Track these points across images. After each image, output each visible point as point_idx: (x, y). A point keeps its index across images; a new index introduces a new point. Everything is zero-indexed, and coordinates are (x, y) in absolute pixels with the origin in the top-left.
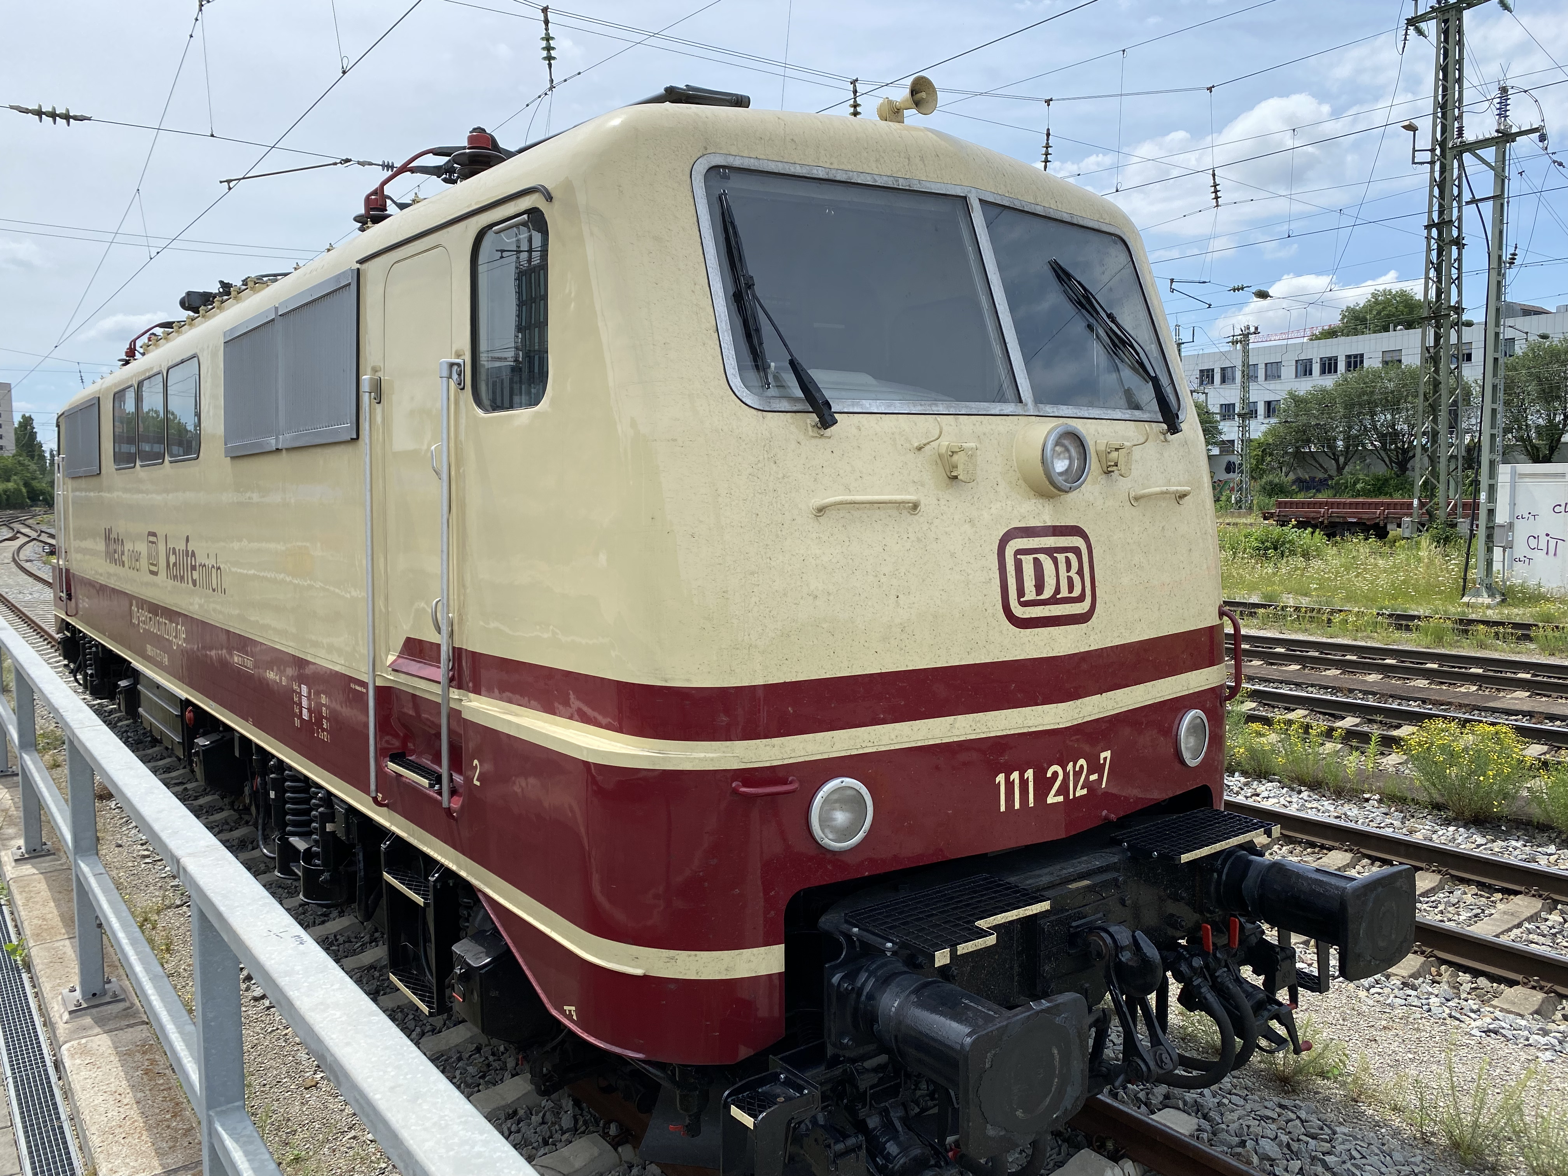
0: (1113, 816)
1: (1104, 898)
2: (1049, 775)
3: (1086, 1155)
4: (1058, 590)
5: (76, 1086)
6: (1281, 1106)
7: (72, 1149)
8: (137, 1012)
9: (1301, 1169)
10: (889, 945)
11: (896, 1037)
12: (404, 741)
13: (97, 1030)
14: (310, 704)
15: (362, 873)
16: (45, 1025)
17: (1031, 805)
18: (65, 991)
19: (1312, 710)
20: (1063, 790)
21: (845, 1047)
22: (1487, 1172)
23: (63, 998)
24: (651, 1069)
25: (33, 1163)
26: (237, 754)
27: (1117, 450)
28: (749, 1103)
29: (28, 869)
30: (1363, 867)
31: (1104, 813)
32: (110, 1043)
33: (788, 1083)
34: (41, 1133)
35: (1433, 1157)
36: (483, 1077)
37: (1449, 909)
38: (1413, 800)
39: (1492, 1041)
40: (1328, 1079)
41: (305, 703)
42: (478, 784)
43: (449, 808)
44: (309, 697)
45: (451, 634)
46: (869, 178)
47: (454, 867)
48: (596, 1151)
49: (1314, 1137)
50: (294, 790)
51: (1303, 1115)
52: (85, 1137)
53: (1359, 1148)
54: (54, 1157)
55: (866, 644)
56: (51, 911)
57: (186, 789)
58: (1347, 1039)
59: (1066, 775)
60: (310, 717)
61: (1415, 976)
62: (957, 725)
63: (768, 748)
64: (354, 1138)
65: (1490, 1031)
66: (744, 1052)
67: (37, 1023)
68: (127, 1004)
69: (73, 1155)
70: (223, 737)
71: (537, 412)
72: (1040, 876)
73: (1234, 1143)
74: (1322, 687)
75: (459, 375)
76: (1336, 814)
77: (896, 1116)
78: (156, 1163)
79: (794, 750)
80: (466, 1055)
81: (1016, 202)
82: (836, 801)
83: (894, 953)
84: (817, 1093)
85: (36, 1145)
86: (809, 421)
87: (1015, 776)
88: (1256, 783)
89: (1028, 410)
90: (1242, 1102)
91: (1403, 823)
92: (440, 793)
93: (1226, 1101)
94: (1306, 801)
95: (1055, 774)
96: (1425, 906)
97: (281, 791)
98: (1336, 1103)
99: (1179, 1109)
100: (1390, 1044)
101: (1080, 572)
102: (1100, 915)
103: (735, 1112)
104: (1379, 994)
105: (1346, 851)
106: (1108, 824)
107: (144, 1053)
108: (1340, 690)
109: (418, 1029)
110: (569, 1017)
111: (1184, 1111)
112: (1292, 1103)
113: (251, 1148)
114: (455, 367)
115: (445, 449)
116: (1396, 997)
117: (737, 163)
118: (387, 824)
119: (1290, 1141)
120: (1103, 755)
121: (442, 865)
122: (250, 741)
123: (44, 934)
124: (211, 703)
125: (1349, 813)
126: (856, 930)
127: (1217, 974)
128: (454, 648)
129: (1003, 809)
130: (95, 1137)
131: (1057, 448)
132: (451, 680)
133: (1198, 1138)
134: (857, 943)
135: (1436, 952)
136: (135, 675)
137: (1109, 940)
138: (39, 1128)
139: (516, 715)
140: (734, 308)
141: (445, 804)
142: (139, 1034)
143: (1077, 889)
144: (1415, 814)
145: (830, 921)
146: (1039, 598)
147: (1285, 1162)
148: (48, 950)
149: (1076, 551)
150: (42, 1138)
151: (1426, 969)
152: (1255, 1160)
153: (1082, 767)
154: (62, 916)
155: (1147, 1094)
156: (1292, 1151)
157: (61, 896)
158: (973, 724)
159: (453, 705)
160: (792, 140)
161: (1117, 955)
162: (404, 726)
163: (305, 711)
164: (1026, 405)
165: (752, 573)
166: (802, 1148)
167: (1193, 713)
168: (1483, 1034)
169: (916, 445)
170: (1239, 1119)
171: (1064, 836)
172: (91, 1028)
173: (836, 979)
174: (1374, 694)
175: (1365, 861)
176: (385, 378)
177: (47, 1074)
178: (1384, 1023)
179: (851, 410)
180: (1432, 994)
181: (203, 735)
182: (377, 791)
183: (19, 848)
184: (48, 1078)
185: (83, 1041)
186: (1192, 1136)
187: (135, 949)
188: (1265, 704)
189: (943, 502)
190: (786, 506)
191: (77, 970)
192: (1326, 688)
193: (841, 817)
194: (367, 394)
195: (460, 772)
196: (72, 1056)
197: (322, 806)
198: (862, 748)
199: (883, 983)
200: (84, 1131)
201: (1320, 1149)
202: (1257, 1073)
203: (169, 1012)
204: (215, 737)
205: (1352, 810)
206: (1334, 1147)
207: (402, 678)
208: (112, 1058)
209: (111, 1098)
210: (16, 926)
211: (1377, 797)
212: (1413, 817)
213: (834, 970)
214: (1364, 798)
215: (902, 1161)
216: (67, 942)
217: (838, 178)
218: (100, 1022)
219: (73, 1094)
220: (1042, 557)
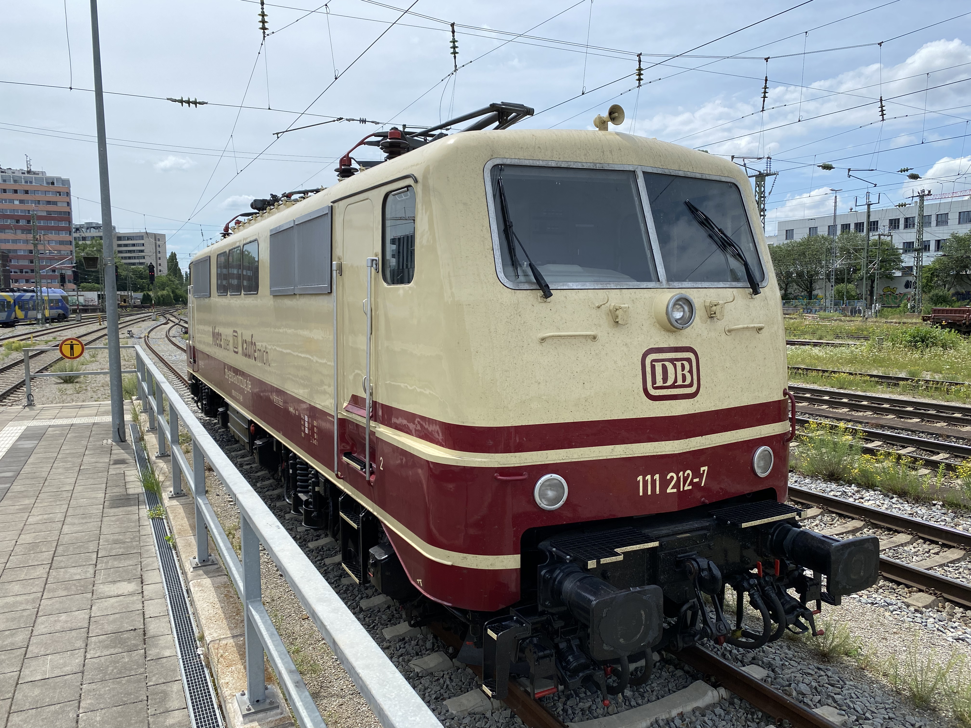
0: (707, 501)
1: (698, 544)
2: (668, 477)
3: (700, 684)
4: (676, 381)
5: (196, 599)
6: (819, 669)
7: (193, 626)
8: (223, 570)
9: (820, 700)
10: (568, 557)
11: (569, 602)
12: (353, 445)
13: (205, 576)
14: (309, 426)
15: (332, 513)
16: (182, 573)
17: (658, 492)
18: (191, 558)
19: (918, 448)
20: (677, 485)
21: (546, 606)
22: (929, 711)
23: (190, 562)
24: (455, 612)
25: (177, 630)
26: (275, 449)
27: (715, 305)
28: (497, 629)
29: (175, 502)
30: (918, 544)
31: (702, 500)
32: (210, 582)
33: (517, 621)
34: (180, 619)
35: (899, 701)
36: (390, 621)
37: (965, 571)
38: (965, 506)
39: (959, 645)
40: (850, 656)
41: (306, 425)
42: (382, 469)
43: (369, 481)
44: (308, 422)
45: (371, 394)
46: (580, 165)
47: (371, 510)
48: (441, 660)
49: (833, 685)
50: (301, 469)
51: (829, 674)
52: (199, 620)
53: (856, 693)
54: (186, 629)
55: (566, 408)
56: (185, 523)
57: (251, 467)
58: (869, 637)
59: (679, 479)
60: (309, 432)
61: (926, 607)
62: (615, 450)
63: (513, 458)
64: (324, 644)
65: (959, 639)
66: (502, 606)
67: (179, 572)
68: (218, 566)
69: (194, 628)
70: (269, 440)
71: (410, 288)
72: (663, 530)
73: (785, 685)
74: (929, 433)
75: (376, 265)
76: (910, 512)
77: (575, 643)
78: (229, 632)
79: (526, 459)
80: (382, 610)
81: (666, 171)
82: (549, 485)
83: (571, 561)
84: (530, 627)
85: (179, 623)
86: (539, 294)
87: (649, 477)
88: (864, 491)
89: (663, 285)
90: (796, 664)
91: (952, 519)
92: (365, 473)
93: (787, 663)
94: (894, 503)
95: (672, 478)
96: (950, 569)
97: (295, 470)
98: (851, 669)
99: (759, 665)
100: (895, 641)
101: (691, 372)
102: (696, 552)
103: (490, 632)
104: (898, 614)
105: (909, 534)
106: (704, 506)
107: (225, 587)
108: (941, 436)
109: (360, 596)
110: (419, 585)
111: (762, 667)
112: (825, 667)
113: (263, 615)
114: (375, 261)
115: (369, 302)
116: (908, 617)
117: (508, 162)
118: (342, 488)
119: (818, 686)
120: (702, 469)
121: (366, 509)
122: (281, 443)
123: (182, 533)
124: (263, 422)
125: (919, 512)
126: (554, 549)
127: (766, 589)
128: (373, 401)
129: (641, 494)
130: (203, 620)
131: (677, 306)
132: (371, 417)
133: (765, 681)
134: (555, 556)
135: (943, 594)
136: (227, 405)
137: (695, 565)
138: (180, 617)
139: (399, 436)
140: (503, 236)
141: (367, 479)
142: (224, 579)
143: (682, 538)
144: (964, 515)
145: (544, 545)
146: (664, 385)
147: (811, 696)
148: (184, 540)
149: (689, 360)
150: (181, 621)
151: (936, 603)
152: (794, 693)
153: (688, 474)
154: (190, 525)
155: (743, 656)
156: (817, 691)
157: (190, 516)
158: (625, 450)
159: (371, 429)
160: (539, 147)
161: (700, 573)
162: (352, 439)
163: (306, 429)
164: (662, 283)
165: (506, 371)
166: (524, 653)
167: (763, 448)
168: (955, 641)
169: (597, 305)
170: (791, 673)
171: (676, 510)
172: (202, 575)
173: (543, 573)
174: (963, 439)
175: (920, 541)
176: (344, 263)
177: (183, 595)
178: (895, 630)
179: (562, 288)
180: (932, 617)
181: (259, 439)
182: (338, 471)
183: (171, 492)
184: (183, 596)
185: (199, 580)
186: (762, 679)
187: (220, 537)
188: (888, 443)
189: (611, 335)
190: (525, 337)
191: (196, 550)
192: (932, 434)
193: (550, 494)
194: (335, 271)
195: (375, 463)
196: (194, 586)
197: (313, 478)
198: (563, 459)
199: (566, 576)
200: (199, 618)
201: (834, 692)
202: (810, 651)
203: (233, 562)
204: (265, 440)
205: (922, 510)
206: (842, 691)
207: (350, 415)
208: (211, 589)
209: (210, 605)
210: (170, 529)
211: (941, 503)
212: (962, 516)
213: (542, 568)
214: (932, 503)
215: (574, 665)
216: (192, 537)
217: (563, 166)
218: (207, 573)
219: (194, 603)
220: (667, 363)
